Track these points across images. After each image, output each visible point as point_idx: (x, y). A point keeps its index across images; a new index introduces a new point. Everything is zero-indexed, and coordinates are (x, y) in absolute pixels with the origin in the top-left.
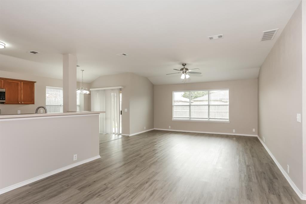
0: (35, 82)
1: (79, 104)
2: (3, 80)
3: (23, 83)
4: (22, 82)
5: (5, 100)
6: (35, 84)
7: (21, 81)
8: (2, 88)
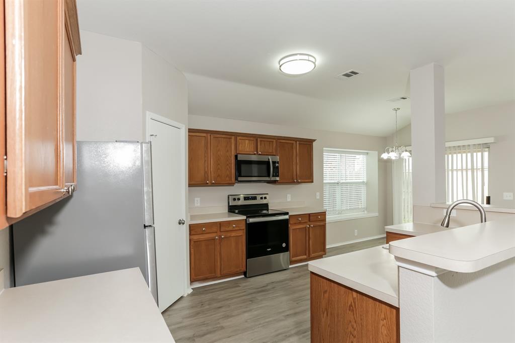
0: (314, 140)
1: (365, 181)
2: (275, 140)
3: (299, 144)
4: (298, 142)
5: (278, 176)
6: (314, 144)
7: (296, 140)
8: (274, 154)
